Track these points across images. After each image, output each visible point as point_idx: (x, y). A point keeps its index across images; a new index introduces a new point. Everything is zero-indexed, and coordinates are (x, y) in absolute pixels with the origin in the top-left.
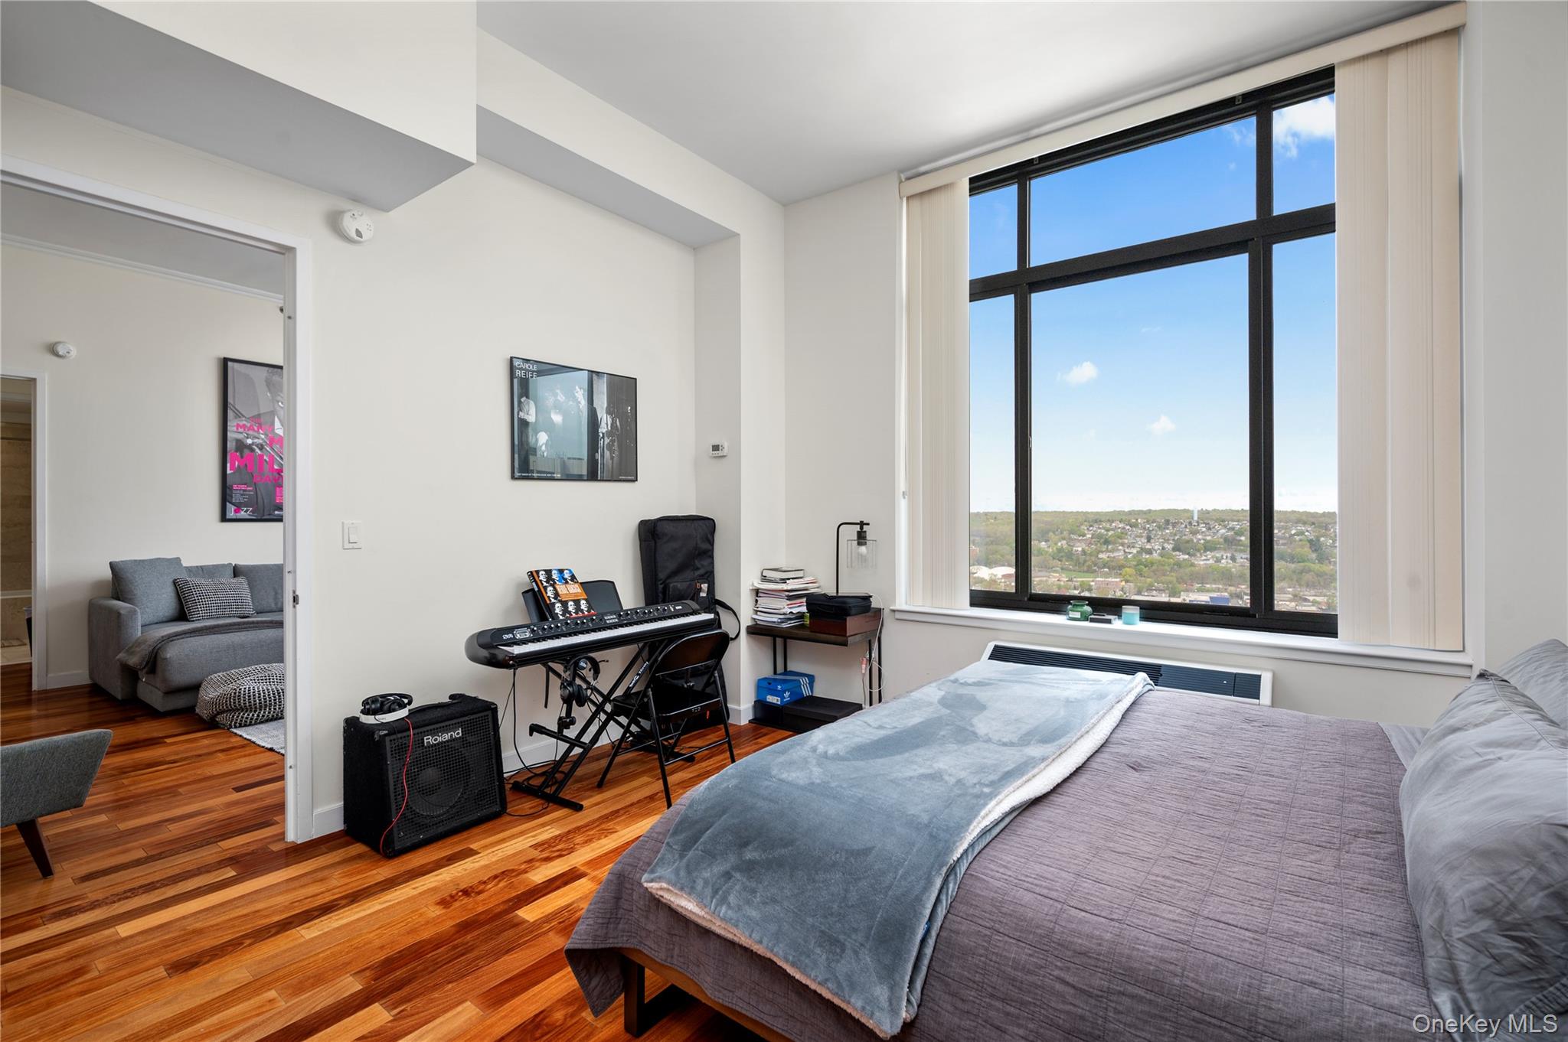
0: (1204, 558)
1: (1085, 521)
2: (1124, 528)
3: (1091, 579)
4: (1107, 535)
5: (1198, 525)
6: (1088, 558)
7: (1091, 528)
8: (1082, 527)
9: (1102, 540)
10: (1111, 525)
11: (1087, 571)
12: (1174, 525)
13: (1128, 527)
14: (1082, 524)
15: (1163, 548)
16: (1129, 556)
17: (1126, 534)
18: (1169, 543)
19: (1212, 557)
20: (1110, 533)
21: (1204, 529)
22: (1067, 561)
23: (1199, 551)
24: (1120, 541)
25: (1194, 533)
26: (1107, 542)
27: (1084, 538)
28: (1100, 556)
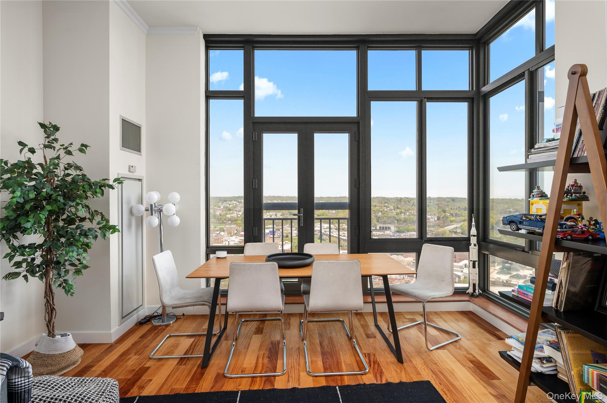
2: (236, 204)
3: (224, 226)
4: (229, 206)
6: (222, 217)
8: (219, 203)
9: (228, 209)
11: (222, 223)
13: (238, 203)
16: (239, 216)
17: (237, 206)
20: (231, 206)
24: (235, 209)
26: (230, 210)
28: (227, 216)
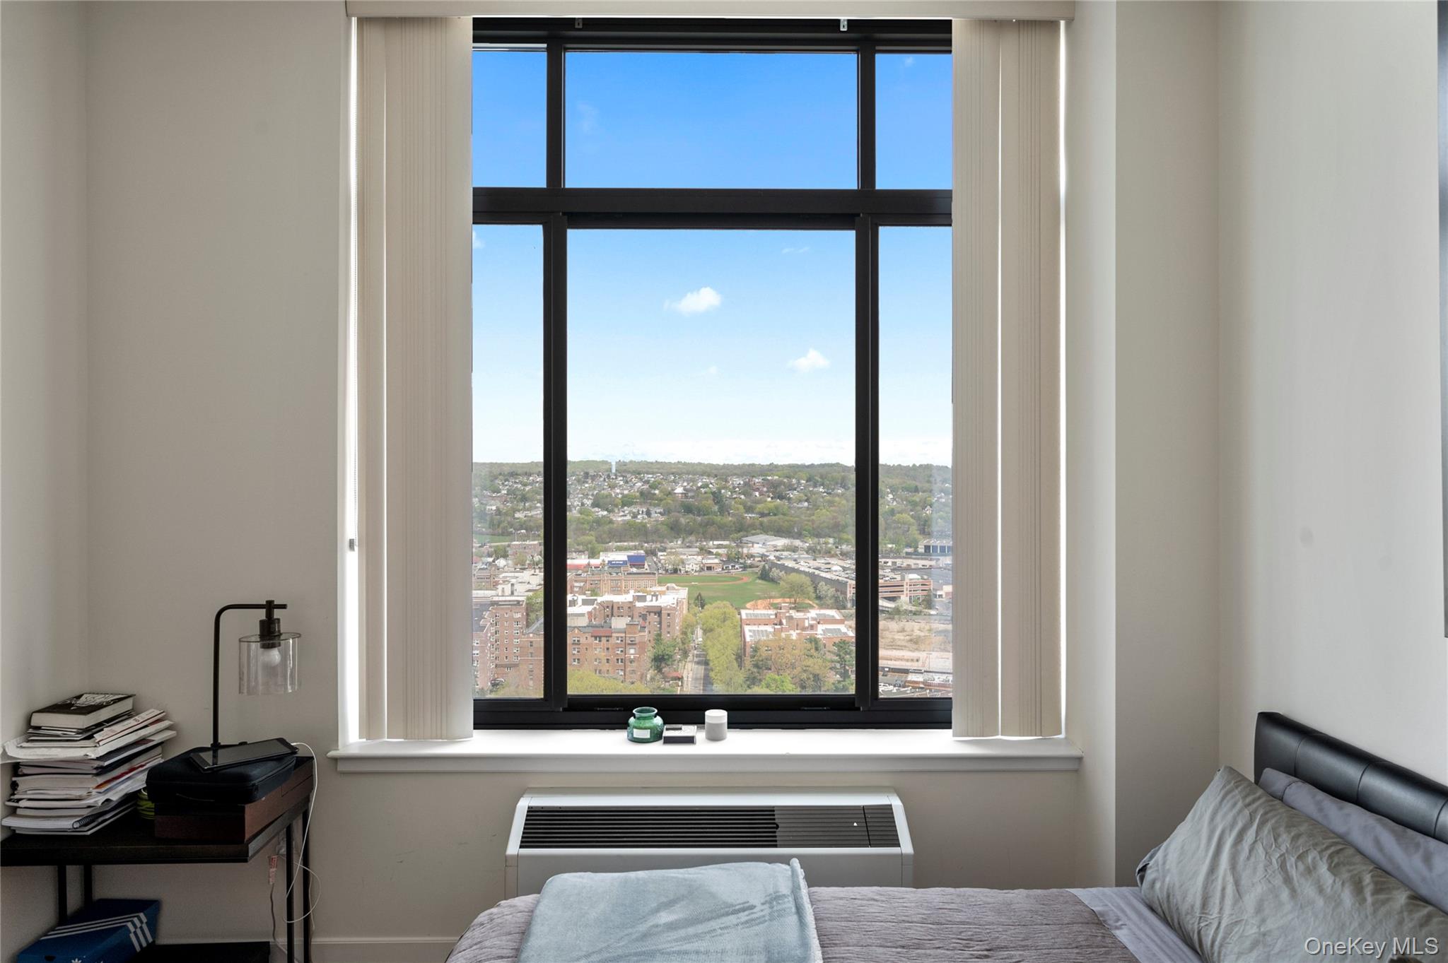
0: (622, 514)
1: (500, 474)
5: (616, 478)
7: (506, 483)
10: (528, 479)
12: (593, 478)
14: (496, 479)
15: (583, 504)
18: (589, 499)
19: (629, 513)
21: (622, 483)
22: (480, 523)
23: (616, 506)
25: (612, 487)
27: (498, 495)
